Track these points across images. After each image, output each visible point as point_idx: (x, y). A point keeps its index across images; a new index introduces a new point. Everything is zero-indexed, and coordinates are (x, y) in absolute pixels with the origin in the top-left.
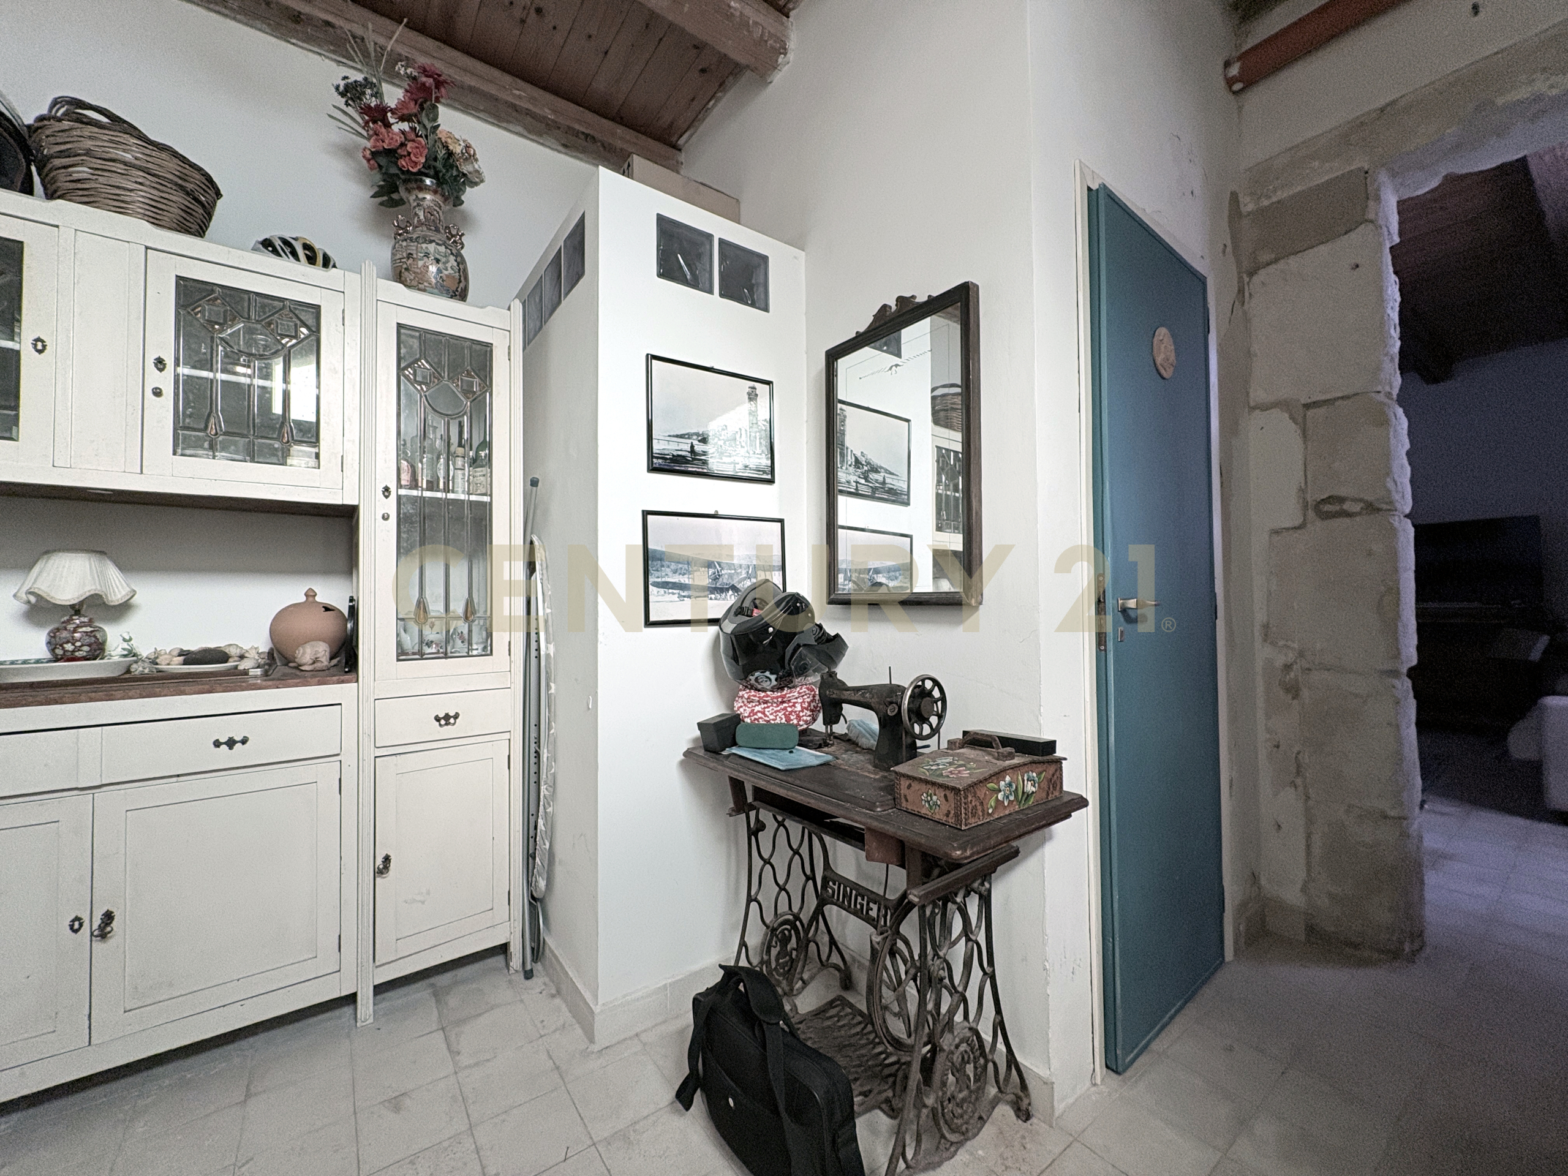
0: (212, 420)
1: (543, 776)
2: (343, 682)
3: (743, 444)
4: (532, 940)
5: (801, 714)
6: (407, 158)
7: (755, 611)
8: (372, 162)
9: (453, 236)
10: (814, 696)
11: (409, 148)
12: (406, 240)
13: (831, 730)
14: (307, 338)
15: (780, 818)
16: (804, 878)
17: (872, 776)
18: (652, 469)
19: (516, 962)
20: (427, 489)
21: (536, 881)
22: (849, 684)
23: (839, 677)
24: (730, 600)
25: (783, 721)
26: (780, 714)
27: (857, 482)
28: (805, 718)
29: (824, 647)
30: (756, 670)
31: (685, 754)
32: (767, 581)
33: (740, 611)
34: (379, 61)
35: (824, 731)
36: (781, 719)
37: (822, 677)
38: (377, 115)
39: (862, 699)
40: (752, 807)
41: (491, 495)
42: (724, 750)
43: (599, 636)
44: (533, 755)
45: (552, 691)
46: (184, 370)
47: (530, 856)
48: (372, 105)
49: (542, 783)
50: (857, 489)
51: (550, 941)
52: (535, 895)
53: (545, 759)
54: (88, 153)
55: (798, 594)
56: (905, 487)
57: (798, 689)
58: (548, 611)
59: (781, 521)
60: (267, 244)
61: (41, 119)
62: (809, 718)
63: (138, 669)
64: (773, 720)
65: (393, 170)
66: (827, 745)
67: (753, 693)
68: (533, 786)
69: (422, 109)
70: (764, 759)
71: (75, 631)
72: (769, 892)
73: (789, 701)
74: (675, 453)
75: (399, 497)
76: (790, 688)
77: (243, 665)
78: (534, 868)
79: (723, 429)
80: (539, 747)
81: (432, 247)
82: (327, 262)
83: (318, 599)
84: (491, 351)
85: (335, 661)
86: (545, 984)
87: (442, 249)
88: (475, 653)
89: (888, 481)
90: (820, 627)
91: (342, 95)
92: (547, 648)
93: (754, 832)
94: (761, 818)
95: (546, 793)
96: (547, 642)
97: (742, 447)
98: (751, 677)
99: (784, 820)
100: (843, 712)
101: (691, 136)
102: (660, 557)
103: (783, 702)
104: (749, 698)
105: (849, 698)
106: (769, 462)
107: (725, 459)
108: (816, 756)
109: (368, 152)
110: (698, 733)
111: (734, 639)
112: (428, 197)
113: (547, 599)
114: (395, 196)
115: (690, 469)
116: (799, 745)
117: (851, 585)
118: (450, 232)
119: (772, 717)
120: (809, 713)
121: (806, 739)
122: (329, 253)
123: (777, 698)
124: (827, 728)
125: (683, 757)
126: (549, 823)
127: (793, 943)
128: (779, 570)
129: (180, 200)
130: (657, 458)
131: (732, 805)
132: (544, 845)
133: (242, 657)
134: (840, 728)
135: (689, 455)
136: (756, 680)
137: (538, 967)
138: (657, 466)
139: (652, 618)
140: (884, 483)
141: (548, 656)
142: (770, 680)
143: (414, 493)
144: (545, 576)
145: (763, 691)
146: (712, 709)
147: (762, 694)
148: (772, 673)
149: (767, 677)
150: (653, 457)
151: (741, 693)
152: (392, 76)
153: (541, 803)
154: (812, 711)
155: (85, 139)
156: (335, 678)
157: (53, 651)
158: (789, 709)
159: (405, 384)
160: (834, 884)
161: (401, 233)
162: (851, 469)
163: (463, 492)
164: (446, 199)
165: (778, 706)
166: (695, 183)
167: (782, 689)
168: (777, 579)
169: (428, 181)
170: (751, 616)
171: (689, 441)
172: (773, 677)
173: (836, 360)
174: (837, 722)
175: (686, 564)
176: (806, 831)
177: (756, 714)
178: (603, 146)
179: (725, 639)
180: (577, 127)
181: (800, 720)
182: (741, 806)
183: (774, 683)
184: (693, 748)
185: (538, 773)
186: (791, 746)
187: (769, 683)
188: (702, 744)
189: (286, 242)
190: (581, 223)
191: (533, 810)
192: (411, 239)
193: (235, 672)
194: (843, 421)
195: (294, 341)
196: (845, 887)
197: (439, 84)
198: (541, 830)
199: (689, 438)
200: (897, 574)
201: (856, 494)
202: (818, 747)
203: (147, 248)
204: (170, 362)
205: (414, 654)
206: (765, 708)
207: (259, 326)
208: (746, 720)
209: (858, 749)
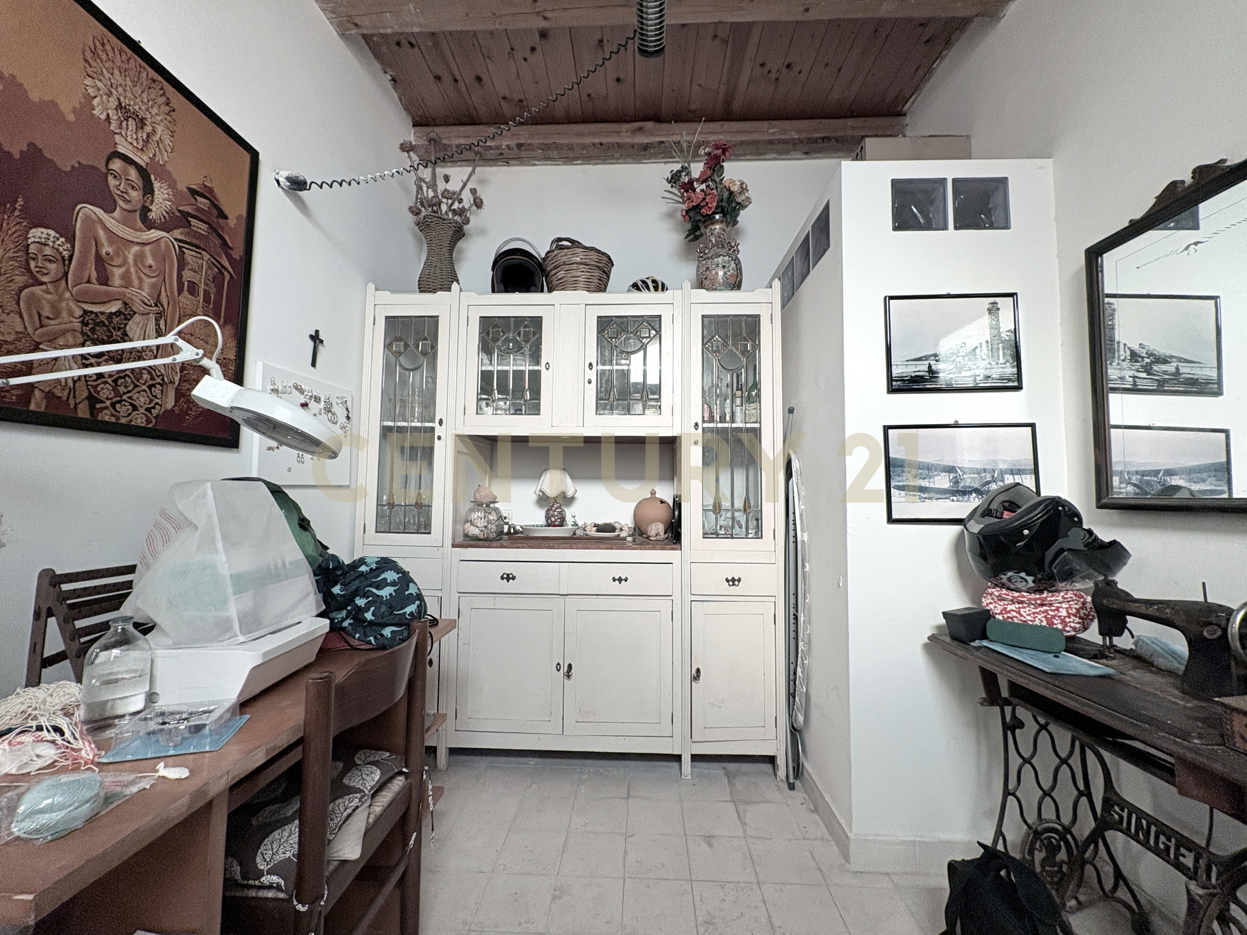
0: (612, 393)
1: (801, 635)
2: (673, 549)
3: (985, 357)
4: (793, 761)
5: (1067, 620)
6: (706, 207)
7: (1006, 513)
8: (686, 217)
9: (732, 247)
10: (1084, 603)
11: (707, 201)
12: (705, 260)
13: (1111, 642)
14: (655, 336)
15: (1042, 721)
16: (1076, 793)
17: (1181, 702)
18: (892, 390)
19: (782, 773)
20: (721, 422)
21: (796, 715)
22: (1136, 595)
23: (1119, 586)
24: (974, 502)
25: (1044, 623)
26: (1039, 617)
27: (1134, 377)
28: (1073, 625)
29: (1098, 554)
30: (1010, 570)
31: (929, 638)
32: (1018, 484)
33: (987, 512)
34: (688, 152)
35: (1101, 643)
36: (1040, 620)
37: (1096, 584)
38: (689, 187)
39: (1158, 614)
40: (1007, 702)
41: (760, 423)
42: (974, 640)
43: (848, 529)
44: (792, 617)
45: (807, 569)
46: (600, 367)
47: (791, 695)
48: (686, 181)
49: (800, 640)
50: (1135, 384)
51: (807, 766)
52: (795, 726)
53: (802, 622)
54: (564, 264)
55: (1060, 498)
56: (1214, 374)
57: (1062, 594)
58: (803, 507)
59: (1032, 426)
60: (635, 286)
61: (548, 253)
62: (1077, 626)
63: (579, 533)
64: (1031, 621)
65: (699, 217)
66: (1106, 657)
67: (1004, 591)
68: (792, 641)
69: (714, 171)
70: (1022, 657)
71: (555, 511)
72: (1030, 793)
73: (1051, 605)
74: (913, 375)
75: (703, 429)
76: (1051, 592)
77: (623, 534)
78: (794, 705)
79: (961, 347)
80: (797, 611)
81: (720, 259)
82: (664, 288)
83: (657, 495)
84: (759, 320)
85: (666, 535)
86: (804, 798)
87: (727, 258)
88: (750, 536)
89: (1182, 370)
90: (1090, 532)
91: (670, 182)
92: (802, 536)
93: (1012, 727)
94: (1017, 715)
95: (803, 648)
96: (802, 531)
97: (983, 359)
98: (1002, 576)
99: (1047, 724)
100: (1128, 625)
101: (916, 99)
102: (901, 464)
103: (1042, 605)
104: (1000, 596)
105: (1138, 610)
106: (1015, 370)
107: (964, 374)
108: (1092, 667)
109: (684, 211)
110: (943, 621)
111: (981, 540)
112: (717, 227)
113: (802, 498)
114: (698, 233)
115: (928, 386)
116: (1066, 651)
117: (1130, 488)
118: (731, 246)
119: (1029, 618)
120: (1077, 620)
121: (1073, 645)
122: (664, 282)
123: (1036, 599)
124: (1104, 639)
125: (927, 641)
126: (806, 672)
127: (1062, 855)
128: (1031, 473)
129: (598, 274)
130: (896, 381)
131: (983, 695)
132: (801, 689)
133: (621, 530)
134: (1123, 642)
135: (927, 374)
136: (1009, 579)
137: (798, 784)
138: (896, 387)
139: (895, 516)
140: (1177, 372)
141: (803, 541)
142: (1026, 581)
143: (712, 425)
144: (800, 480)
145: (1017, 591)
146: (958, 602)
147: (1016, 594)
148: (1028, 575)
149: (1022, 578)
150: (892, 380)
151: (990, 590)
152: (696, 157)
153: (799, 655)
154: (1080, 618)
155: (563, 257)
156: (670, 546)
157: (547, 521)
158: (1051, 613)
159: (707, 354)
160: (1122, 810)
161: (702, 257)
162: (1125, 364)
163: (741, 422)
164: (728, 224)
165: (1036, 608)
166: (923, 139)
167: (1041, 592)
168: (1028, 481)
169: (717, 217)
170: (1001, 518)
171: (927, 362)
172: (1030, 579)
173: (1101, 255)
174: (1120, 634)
175: (928, 469)
176: (1077, 743)
177: (1009, 612)
178: (837, 141)
179: (971, 540)
180: (816, 135)
181: (1066, 626)
182: (993, 697)
183: (1031, 584)
184: (939, 635)
185: (796, 631)
186: (1058, 650)
187: (1024, 583)
188: (947, 632)
189: (644, 282)
190: (827, 208)
191: (792, 659)
192: (708, 258)
193: (618, 538)
194: (1112, 315)
195: (648, 340)
196: (1138, 820)
197: (724, 151)
198: (799, 676)
199: (926, 360)
200: (1204, 475)
201: (1135, 390)
202: (1094, 658)
203: (586, 305)
204: (594, 364)
205: (712, 534)
206: (1019, 608)
207: (632, 335)
208: (997, 616)
209: (1154, 669)
